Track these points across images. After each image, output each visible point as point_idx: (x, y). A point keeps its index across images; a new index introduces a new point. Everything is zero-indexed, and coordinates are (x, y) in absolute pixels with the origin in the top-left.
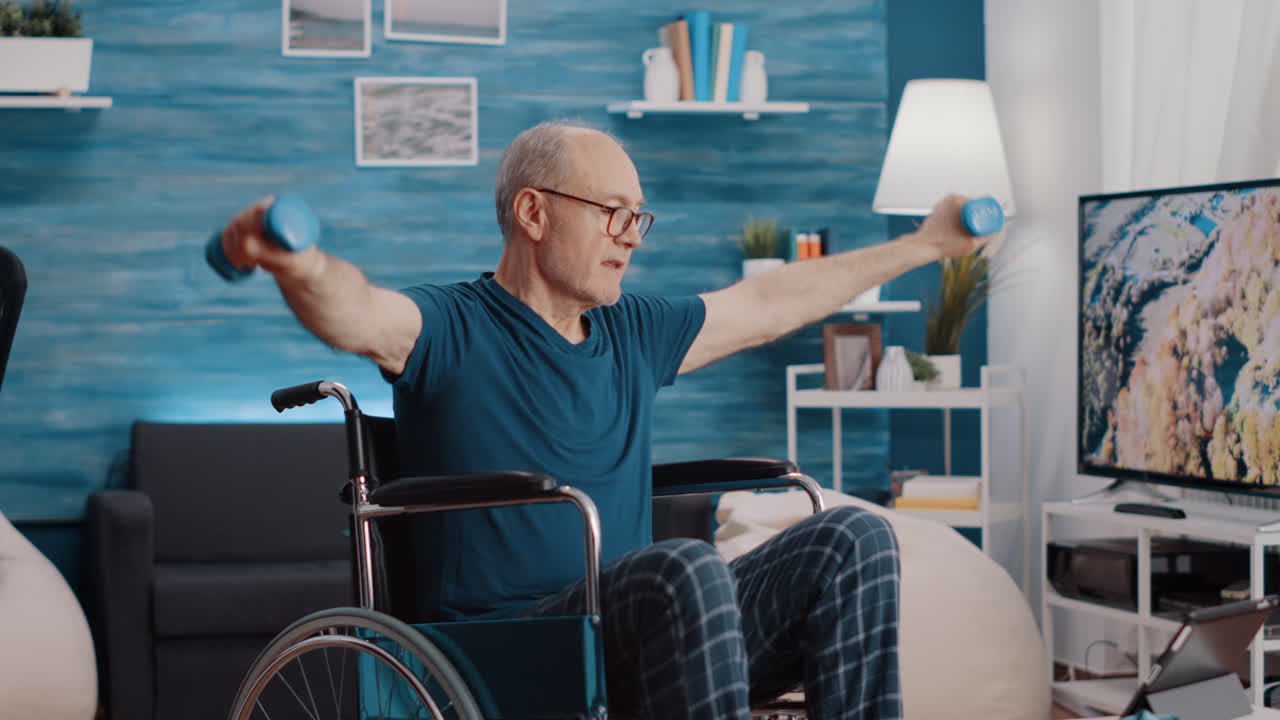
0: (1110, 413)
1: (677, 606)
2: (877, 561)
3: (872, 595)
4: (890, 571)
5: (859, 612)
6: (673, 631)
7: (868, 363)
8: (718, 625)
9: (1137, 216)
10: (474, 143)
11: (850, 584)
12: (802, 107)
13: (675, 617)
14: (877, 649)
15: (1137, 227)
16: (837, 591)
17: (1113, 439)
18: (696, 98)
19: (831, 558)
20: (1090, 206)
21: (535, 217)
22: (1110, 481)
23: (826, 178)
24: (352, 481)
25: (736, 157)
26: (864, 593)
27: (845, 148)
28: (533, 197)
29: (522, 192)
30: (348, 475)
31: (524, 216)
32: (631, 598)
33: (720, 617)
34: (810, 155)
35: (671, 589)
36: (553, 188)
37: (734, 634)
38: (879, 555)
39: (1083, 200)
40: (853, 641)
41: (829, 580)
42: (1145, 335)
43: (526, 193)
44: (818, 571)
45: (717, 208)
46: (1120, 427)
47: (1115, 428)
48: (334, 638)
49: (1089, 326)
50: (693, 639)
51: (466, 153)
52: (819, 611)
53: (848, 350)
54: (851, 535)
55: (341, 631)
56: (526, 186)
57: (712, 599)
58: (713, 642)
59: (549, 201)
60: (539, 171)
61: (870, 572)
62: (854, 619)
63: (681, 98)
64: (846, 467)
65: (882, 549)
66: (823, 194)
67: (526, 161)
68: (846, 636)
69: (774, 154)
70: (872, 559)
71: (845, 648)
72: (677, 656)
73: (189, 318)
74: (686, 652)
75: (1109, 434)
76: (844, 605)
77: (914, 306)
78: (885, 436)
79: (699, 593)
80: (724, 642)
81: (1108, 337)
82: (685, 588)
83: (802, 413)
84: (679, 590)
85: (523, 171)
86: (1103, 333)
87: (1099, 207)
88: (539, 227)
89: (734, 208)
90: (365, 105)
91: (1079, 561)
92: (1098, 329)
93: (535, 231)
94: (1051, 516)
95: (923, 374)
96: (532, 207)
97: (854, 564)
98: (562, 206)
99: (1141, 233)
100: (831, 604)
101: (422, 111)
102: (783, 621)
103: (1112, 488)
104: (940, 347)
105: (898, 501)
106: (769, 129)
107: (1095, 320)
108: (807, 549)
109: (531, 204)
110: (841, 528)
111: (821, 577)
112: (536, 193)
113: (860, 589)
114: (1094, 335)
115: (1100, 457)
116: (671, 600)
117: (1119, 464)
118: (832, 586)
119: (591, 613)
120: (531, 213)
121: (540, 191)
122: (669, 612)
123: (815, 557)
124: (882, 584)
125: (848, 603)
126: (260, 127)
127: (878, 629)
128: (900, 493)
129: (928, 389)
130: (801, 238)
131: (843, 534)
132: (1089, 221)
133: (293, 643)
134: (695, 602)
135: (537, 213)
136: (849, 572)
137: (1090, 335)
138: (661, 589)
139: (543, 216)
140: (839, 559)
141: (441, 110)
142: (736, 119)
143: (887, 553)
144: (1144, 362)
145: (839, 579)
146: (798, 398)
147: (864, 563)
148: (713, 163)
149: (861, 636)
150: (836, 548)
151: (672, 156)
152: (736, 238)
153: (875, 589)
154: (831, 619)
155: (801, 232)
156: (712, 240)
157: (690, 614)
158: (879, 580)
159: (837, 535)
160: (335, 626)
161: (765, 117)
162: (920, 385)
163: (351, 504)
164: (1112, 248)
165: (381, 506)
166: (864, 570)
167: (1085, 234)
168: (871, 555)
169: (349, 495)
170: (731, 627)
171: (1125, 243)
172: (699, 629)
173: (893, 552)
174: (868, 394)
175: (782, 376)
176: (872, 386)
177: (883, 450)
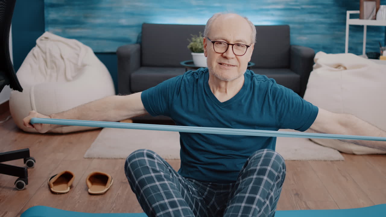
7: (375, 10)
53: (368, 6)
64: (367, 44)
78: (384, 35)
83: (351, 26)
105: (381, 57)
128: (382, 55)
146: (350, 22)
174: (374, 21)
175: (345, 14)
176: (375, 18)
177: (382, 39)
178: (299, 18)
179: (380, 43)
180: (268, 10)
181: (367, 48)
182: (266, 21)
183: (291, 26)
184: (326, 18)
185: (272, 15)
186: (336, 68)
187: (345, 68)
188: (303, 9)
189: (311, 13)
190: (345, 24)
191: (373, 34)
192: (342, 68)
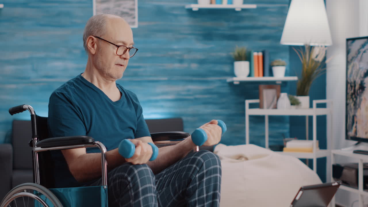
0: (355, 117)
1: (131, 184)
2: (211, 169)
3: (209, 181)
4: (216, 173)
5: (204, 187)
6: (130, 193)
7: (276, 99)
8: (145, 191)
9: (363, 46)
10: (136, 20)
11: (201, 177)
12: (254, 6)
13: (131, 188)
14: (211, 200)
15: (363, 50)
16: (197, 179)
17: (356, 127)
18: (216, 3)
19: (195, 168)
20: (350, 42)
21: (93, 46)
22: (356, 142)
23: (265, 32)
24: (33, 139)
25: (232, 24)
26: (206, 180)
27: (272, 21)
28: (93, 39)
29: (89, 37)
30: (31, 137)
31: (89, 45)
32: (117, 181)
33: (146, 188)
34: (260, 23)
35: (129, 179)
36: (99, 36)
37: (152, 195)
38: (212, 167)
39: (348, 40)
40: (202, 197)
41: (194, 176)
42: (365, 89)
43: (91, 38)
44: (191, 173)
45: (225, 43)
46: (358, 122)
47: (356, 123)
48: (26, 193)
49: (349, 85)
50: (137, 196)
51: (133, 23)
52: (191, 187)
53: (267, 94)
54: (202, 161)
55: (28, 191)
56: (91, 35)
57: (143, 182)
58: (143, 197)
59: (98, 41)
60: (95, 30)
61: (208, 173)
62: (202, 190)
63: (211, 3)
64: (270, 136)
65: (213, 165)
66: (265, 38)
67: (92, 26)
68: (199, 196)
69: (246, 23)
70: (210, 168)
71: (199, 200)
72: (131, 201)
73: (34, 83)
74: (134, 200)
75: (355, 125)
76: (199, 184)
77: (295, 78)
78: (288, 126)
79: (139, 180)
80: (147, 197)
81: (355, 90)
82: (134, 178)
83: (251, 117)
84: (132, 179)
85: (91, 29)
86: (353, 88)
87: (352, 42)
88: (95, 50)
89: (231, 43)
90: (97, 6)
91: (345, 171)
92: (351, 86)
93: (93, 51)
94: (334, 155)
95: (294, 103)
96: (92, 43)
97: (203, 170)
98: (102, 43)
99: (365, 52)
100: (195, 184)
101: (117, 8)
102: (179, 190)
103: (357, 144)
104: (302, 93)
105: (285, 149)
106: (244, 14)
107: (351, 84)
108: (187, 165)
109: (92, 41)
110: (199, 158)
111: (192, 175)
112: (94, 38)
113: (205, 179)
114: (350, 89)
115: (351, 134)
116: (129, 182)
117: (358, 136)
118: (195, 177)
119: (104, 185)
120: (92, 44)
121: (95, 37)
122: (128, 186)
123: (190, 168)
124: (213, 177)
125: (201, 184)
126: (59, 14)
127: (211, 193)
128: (286, 146)
129: (296, 108)
130: (255, 54)
131: (199, 160)
132: (350, 47)
133: (14, 194)
134: (138, 183)
135: (94, 45)
136: (201, 173)
137: (349, 89)
138: (126, 178)
139: (95, 46)
140: (198, 169)
141: (124, 8)
142: (233, 11)
143: (215, 166)
144: (365, 99)
145: (197, 176)
146: (249, 112)
147: (207, 170)
148: (224, 26)
149: (205, 195)
150: (197, 165)
151: (209, 24)
152: (231, 54)
153: (210, 179)
154: (194, 189)
155: (255, 51)
156: (224, 54)
157: (136, 187)
158: (212, 176)
159: (197, 161)
160: (26, 189)
161: (243, 10)
162: (293, 107)
163: (33, 147)
164: (356, 57)
165: (41, 148)
166: (207, 172)
167: (348, 52)
168: (209, 167)
169: (32, 144)
170: (151, 192)
171: (360, 56)
172: (139, 192)
173: (218, 166)
174: (275, 110)
175: (244, 104)
176: (275, 107)
177: (286, 131)
178: (191, 109)
179: (283, 135)
180: (156, 101)
181: (270, 141)
182: (155, 113)
183: (184, 118)
184: (222, 108)
185: (162, 107)
186: (238, 159)
187: (247, 159)
188: (196, 99)
189: (206, 103)
190: (244, 114)
191: (277, 125)
192: (243, 159)
